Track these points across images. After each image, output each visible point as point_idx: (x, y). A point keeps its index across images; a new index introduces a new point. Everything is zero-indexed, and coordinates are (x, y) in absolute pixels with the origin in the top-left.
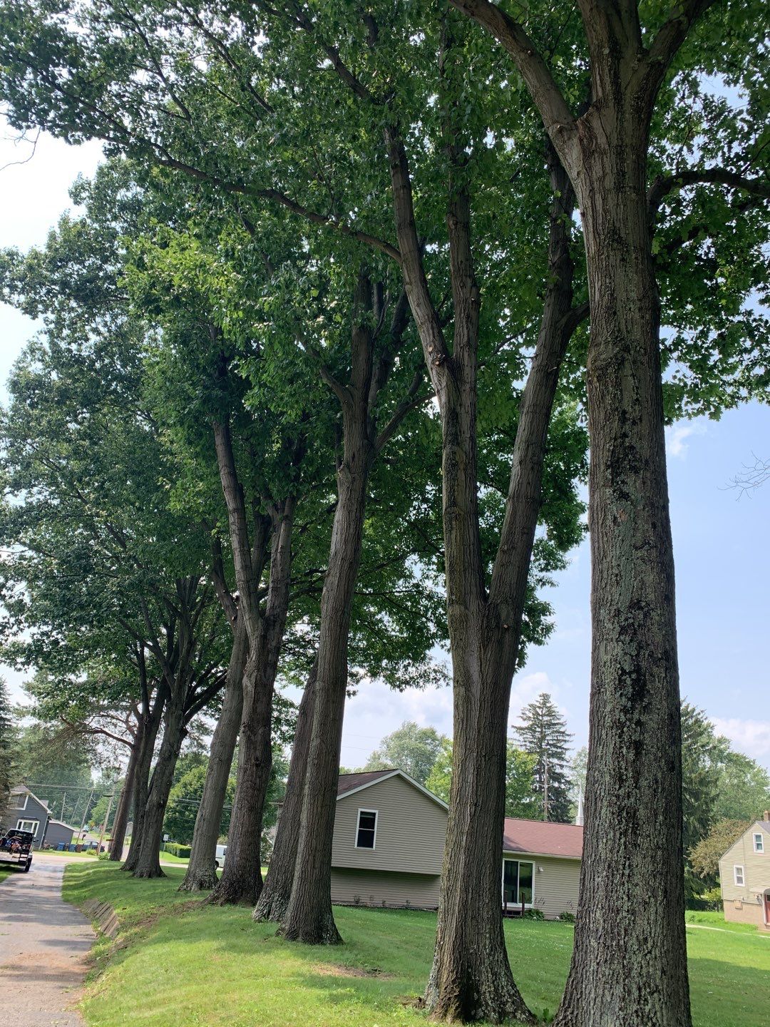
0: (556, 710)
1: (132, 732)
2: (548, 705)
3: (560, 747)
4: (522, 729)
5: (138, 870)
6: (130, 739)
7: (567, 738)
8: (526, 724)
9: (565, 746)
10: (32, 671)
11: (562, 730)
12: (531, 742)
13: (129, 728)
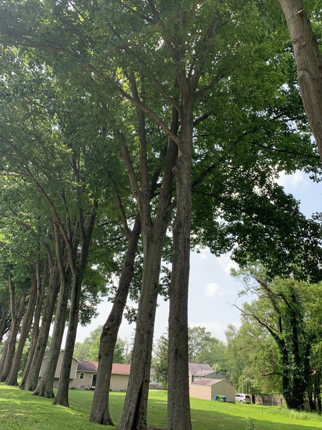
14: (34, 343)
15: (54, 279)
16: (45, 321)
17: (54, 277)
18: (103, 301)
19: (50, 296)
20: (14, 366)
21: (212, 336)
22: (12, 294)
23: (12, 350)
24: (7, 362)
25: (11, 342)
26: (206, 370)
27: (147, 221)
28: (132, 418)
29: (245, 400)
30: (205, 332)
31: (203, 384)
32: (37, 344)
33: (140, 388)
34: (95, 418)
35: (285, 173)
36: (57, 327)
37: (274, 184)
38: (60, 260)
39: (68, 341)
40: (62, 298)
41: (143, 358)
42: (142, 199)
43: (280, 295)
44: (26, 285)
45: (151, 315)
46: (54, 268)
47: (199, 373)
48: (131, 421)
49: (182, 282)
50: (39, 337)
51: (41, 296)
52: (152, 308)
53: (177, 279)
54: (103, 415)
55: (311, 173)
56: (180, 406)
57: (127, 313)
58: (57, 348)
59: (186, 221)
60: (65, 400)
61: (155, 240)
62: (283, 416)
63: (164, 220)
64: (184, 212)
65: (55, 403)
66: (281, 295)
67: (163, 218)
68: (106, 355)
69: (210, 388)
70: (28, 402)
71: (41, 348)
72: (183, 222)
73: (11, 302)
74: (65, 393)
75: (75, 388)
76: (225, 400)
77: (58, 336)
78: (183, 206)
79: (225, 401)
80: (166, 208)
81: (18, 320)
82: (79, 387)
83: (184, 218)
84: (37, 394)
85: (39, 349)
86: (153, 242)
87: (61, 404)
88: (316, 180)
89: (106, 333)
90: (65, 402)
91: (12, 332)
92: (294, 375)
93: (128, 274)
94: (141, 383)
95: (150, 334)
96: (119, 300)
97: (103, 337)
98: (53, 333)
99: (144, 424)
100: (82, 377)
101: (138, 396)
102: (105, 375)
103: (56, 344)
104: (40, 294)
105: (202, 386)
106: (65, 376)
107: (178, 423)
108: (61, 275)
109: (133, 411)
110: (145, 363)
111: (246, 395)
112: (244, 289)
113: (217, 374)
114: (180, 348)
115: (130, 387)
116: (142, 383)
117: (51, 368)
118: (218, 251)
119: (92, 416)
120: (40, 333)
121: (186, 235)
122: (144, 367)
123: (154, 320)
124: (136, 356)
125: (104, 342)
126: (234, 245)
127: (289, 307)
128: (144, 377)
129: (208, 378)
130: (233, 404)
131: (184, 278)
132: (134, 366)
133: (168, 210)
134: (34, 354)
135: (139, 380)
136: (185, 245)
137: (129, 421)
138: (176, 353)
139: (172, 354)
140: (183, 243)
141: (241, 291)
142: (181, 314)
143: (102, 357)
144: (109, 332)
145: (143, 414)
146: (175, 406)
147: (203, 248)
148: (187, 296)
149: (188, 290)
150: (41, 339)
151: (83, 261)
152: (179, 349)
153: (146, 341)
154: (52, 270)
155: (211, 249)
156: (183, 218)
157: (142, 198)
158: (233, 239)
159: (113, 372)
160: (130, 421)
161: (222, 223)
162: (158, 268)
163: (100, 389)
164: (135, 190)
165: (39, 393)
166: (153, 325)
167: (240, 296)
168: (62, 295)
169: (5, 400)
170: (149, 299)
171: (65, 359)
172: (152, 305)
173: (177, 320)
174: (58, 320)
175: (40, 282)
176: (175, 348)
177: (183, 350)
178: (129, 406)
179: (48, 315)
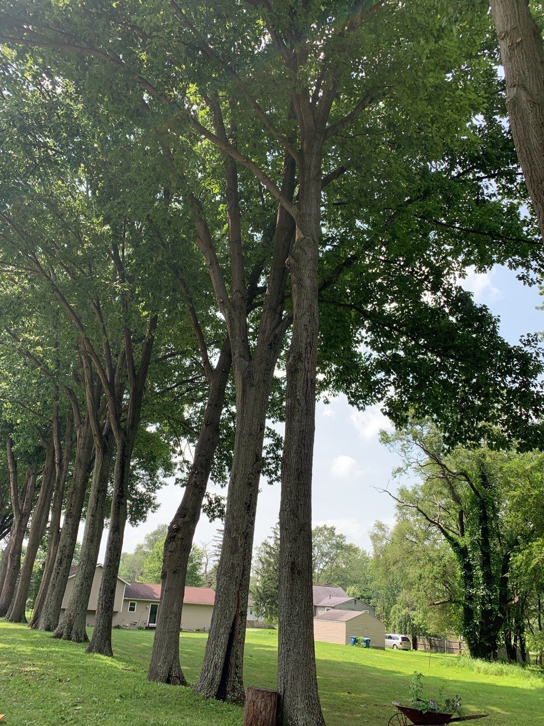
14: (52, 553)
15: (83, 448)
16: (71, 518)
17: (84, 444)
18: (166, 484)
19: (77, 476)
20: (20, 592)
21: (347, 542)
22: (13, 472)
23: (15, 564)
24: (8, 585)
25: (13, 552)
26: (337, 596)
27: (242, 350)
28: (219, 673)
29: (401, 644)
30: (336, 534)
31: (333, 619)
32: (58, 555)
33: (231, 625)
34: (157, 674)
35: (475, 271)
36: (90, 528)
37: (456, 288)
38: (94, 416)
39: (110, 549)
40: (97, 479)
41: (237, 577)
42: (233, 313)
43: (462, 474)
44: (36, 458)
45: (249, 506)
46: (84, 429)
47: (326, 601)
48: (218, 679)
49: (303, 450)
50: (61, 544)
51: (63, 476)
52: (251, 495)
53: (294, 447)
54: (171, 668)
55: (521, 270)
56: (298, 653)
57: (207, 504)
58: (91, 561)
59: (309, 349)
60: (107, 644)
61: (255, 382)
62: (464, 669)
63: (271, 348)
64: (305, 334)
65: (89, 651)
66: (464, 473)
67: (270, 345)
68: (175, 572)
69: (344, 625)
70: (45, 649)
71: (64, 562)
72: (304, 351)
73: (12, 486)
74: (106, 634)
75: (122, 625)
76: (368, 644)
77: (92, 542)
78: (305, 325)
79: (368, 646)
80: (274, 329)
81: (24, 516)
82: (127, 625)
83: (306, 345)
84: (59, 636)
85: (60, 563)
86: (252, 385)
87: (100, 651)
88: (528, 281)
89: (174, 537)
90: (106, 648)
91: (14, 536)
92: (483, 604)
93: (209, 439)
94: (233, 618)
95: (248, 538)
96: (195, 482)
97: (169, 543)
98: (84, 537)
99: (239, 682)
100: (132, 609)
101: (228, 638)
102: (173, 604)
103: (88, 554)
104: (60, 473)
105: (330, 622)
106: (105, 606)
107: (295, 681)
108: (96, 442)
109: (220, 662)
110: (240, 584)
111: (403, 636)
112: (402, 465)
113: (355, 603)
114: (300, 559)
115: (215, 623)
116: (235, 618)
117: (81, 594)
118: (361, 401)
119: (151, 670)
120: (62, 536)
121: (309, 374)
122: (238, 592)
123: (254, 514)
124: (225, 574)
125: (171, 552)
126: (389, 391)
127: (477, 493)
128: (238, 607)
129: (340, 609)
130: (382, 651)
131: (306, 446)
132: (222, 590)
133: (277, 331)
134: (51, 572)
135: (231, 613)
136: (307, 391)
137: (213, 679)
138: (292, 570)
139: (286, 571)
140: (303, 388)
141: (397, 467)
142: (301, 505)
143: (168, 575)
144: (180, 535)
145: (237, 668)
146: (291, 653)
147: (334, 396)
148: (311, 475)
149: (312, 465)
150: (64, 546)
151: (133, 418)
152: (297, 562)
153: (241, 550)
154: (80, 432)
155: (349, 398)
156: (303, 345)
157: (232, 310)
158: (386, 380)
159: (186, 600)
160: (216, 678)
161: (367, 355)
162: (261, 429)
163: (164, 627)
164: (221, 298)
165: (62, 635)
166: (252, 523)
167: (395, 477)
168: (98, 475)
169: (7, 646)
170: (246, 480)
171: (105, 580)
172: (250, 490)
173: (294, 514)
174: (92, 516)
175: (61, 453)
176: (291, 560)
177: (304, 564)
178: (214, 655)
179: (75, 508)
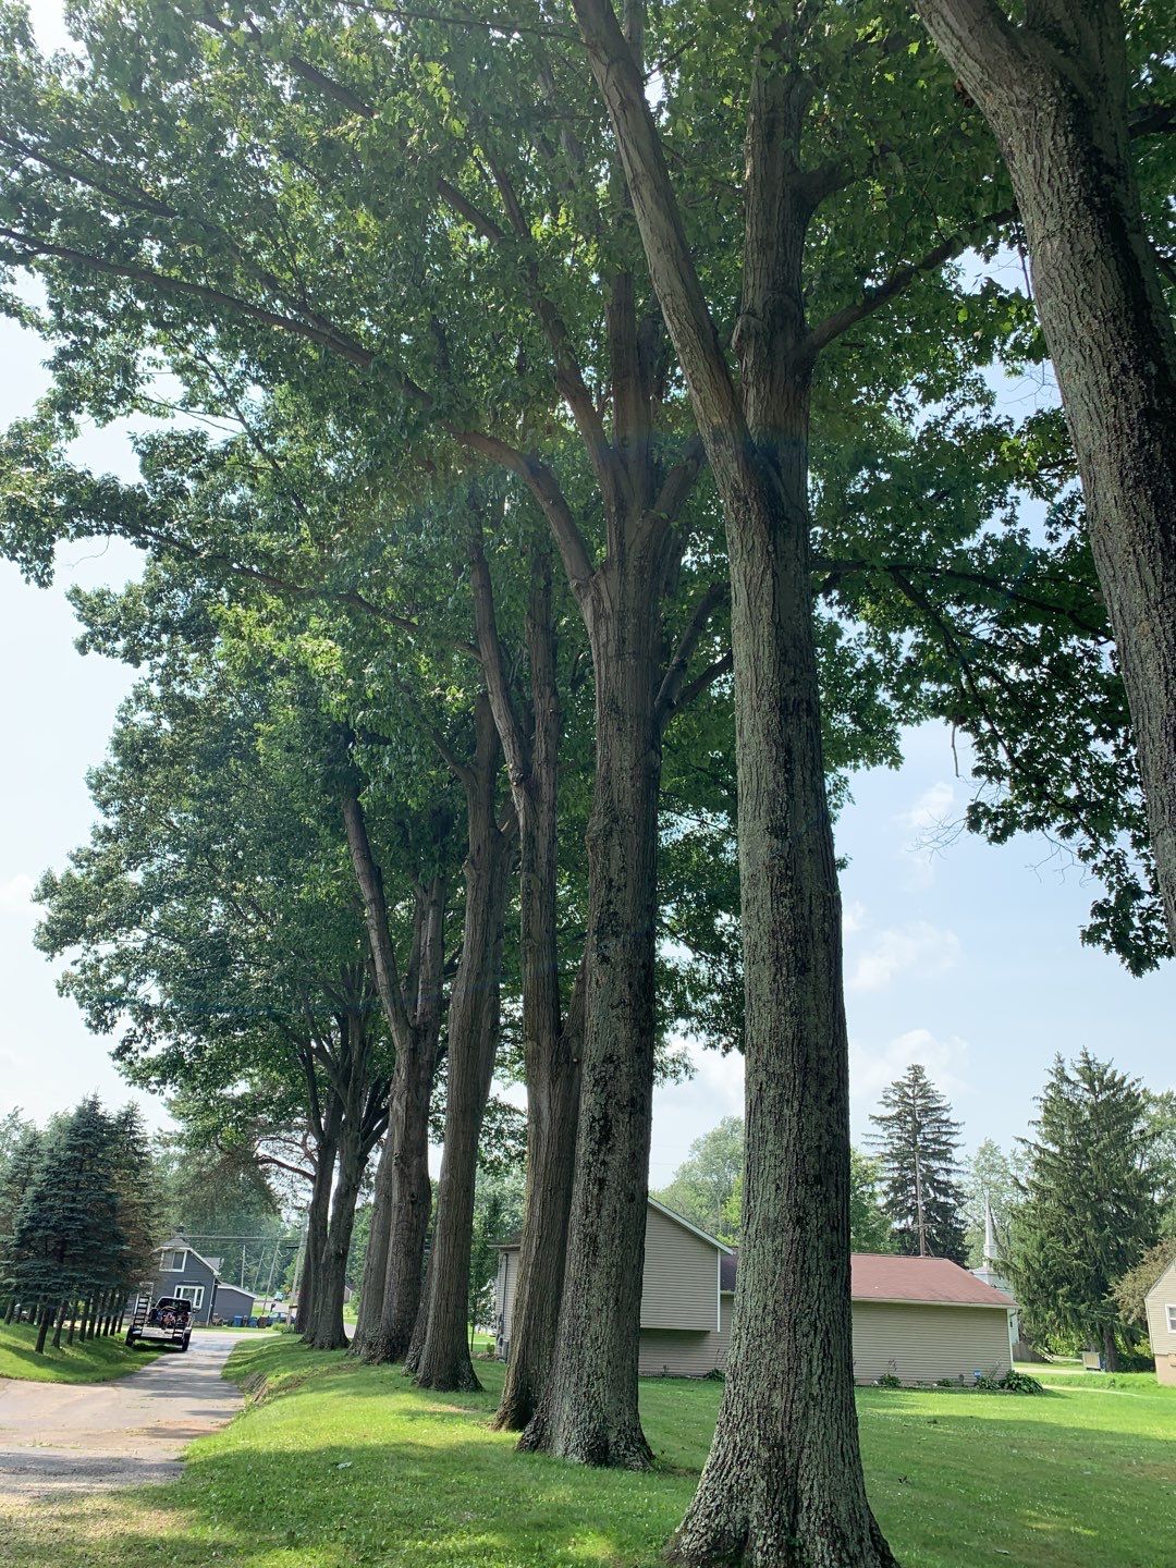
0: (932, 1087)
1: (312, 1160)
2: (921, 1081)
3: (945, 1143)
4: (883, 1119)
5: (317, 1341)
6: (309, 1168)
7: (954, 1129)
8: (893, 1111)
9: (950, 1141)
10: (170, 1091)
11: (944, 1117)
12: (899, 1138)
13: (308, 1155)
20: (442, 1277)
22: (372, 901)
23: (414, 1189)
24: (401, 1255)
32: (587, 1101)
40: (765, 652)
71: (621, 1130)
73: (375, 942)
85: (605, 1136)
91: (399, 1099)
150: (608, 1059)
154: (598, 600)
168: (765, 630)
